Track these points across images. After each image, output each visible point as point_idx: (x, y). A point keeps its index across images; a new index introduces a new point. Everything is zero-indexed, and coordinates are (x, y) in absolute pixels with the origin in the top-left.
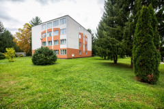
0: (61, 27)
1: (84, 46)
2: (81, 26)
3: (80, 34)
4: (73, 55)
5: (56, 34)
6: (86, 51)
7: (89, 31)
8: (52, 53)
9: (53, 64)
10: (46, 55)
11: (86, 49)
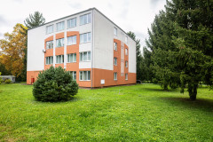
0: (81, 29)
1: (122, 65)
2: (117, 27)
3: (115, 41)
4: (103, 82)
5: (73, 42)
6: (126, 73)
7: (131, 36)
8: (70, 78)
9: (72, 99)
10: (59, 83)
11: (126, 69)
